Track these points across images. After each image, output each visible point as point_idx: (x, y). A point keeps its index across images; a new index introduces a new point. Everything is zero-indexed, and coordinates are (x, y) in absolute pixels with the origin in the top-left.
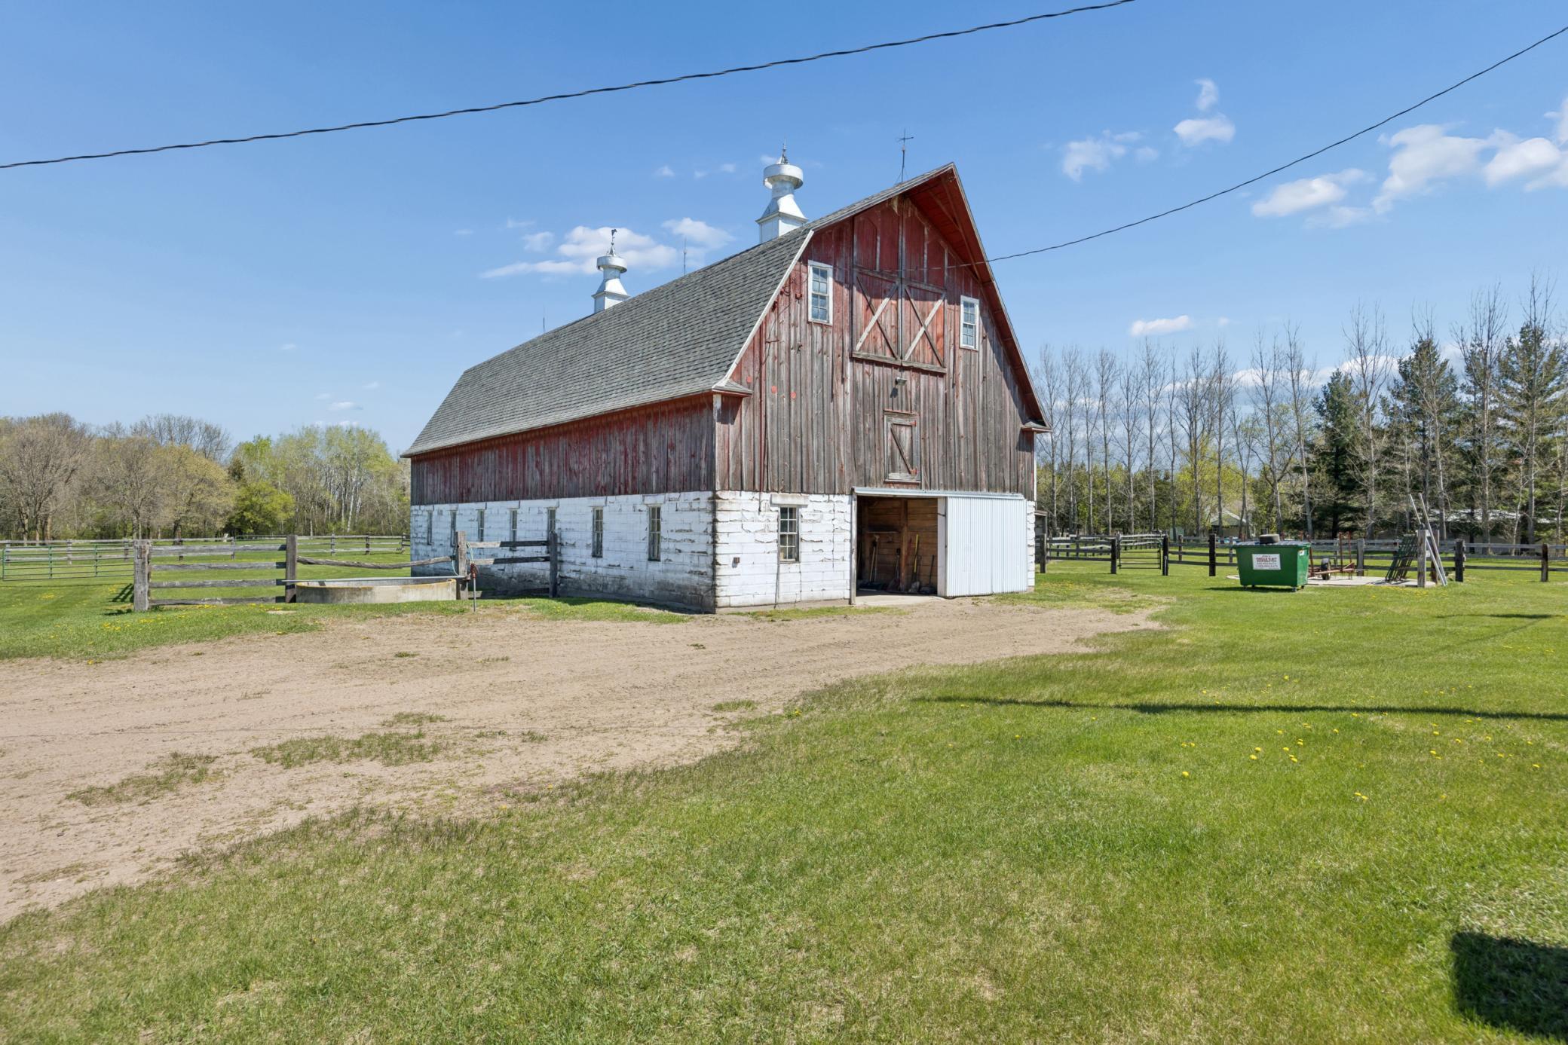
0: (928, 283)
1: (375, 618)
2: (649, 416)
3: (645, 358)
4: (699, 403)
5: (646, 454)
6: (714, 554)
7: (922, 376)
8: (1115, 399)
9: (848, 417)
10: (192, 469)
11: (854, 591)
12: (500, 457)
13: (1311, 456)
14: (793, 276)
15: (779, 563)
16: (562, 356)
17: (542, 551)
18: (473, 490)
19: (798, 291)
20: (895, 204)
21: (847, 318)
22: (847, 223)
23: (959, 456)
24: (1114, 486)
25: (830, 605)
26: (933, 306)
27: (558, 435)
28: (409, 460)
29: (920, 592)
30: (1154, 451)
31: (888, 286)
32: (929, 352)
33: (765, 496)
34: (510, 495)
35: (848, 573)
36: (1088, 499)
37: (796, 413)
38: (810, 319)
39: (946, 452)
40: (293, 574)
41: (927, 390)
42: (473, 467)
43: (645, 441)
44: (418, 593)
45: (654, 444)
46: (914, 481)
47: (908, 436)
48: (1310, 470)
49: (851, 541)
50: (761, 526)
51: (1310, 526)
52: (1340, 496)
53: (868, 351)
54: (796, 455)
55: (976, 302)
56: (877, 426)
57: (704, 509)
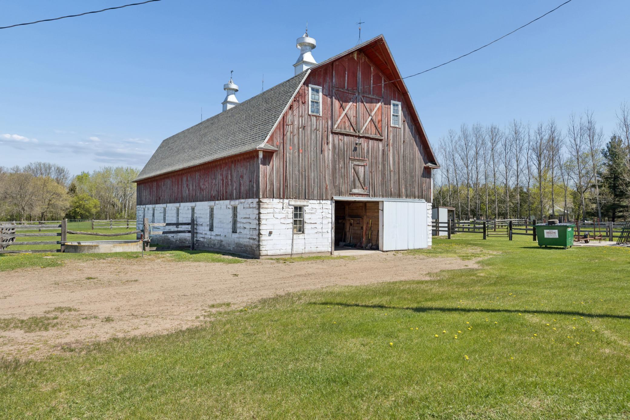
0: (373, 94)
1: (92, 260)
2: (232, 162)
3: (234, 134)
4: (252, 155)
5: (231, 180)
6: (259, 230)
7: (370, 141)
8: (499, 151)
9: (330, 162)
10: (50, 188)
11: (333, 248)
12: (172, 182)
13: (600, 179)
14: (301, 92)
15: (293, 234)
16: (202, 132)
17: (189, 227)
18: (161, 198)
19: (303, 100)
20: (355, 55)
21: (330, 112)
22: (330, 66)
23: (390, 180)
24: (499, 194)
25: (320, 255)
26: (376, 106)
27: (196, 171)
28: (136, 184)
29: (371, 249)
30: (520, 177)
31: (352, 96)
32: (374, 129)
33: (286, 201)
34: (175, 201)
35: (330, 239)
36: (486, 201)
37: (302, 160)
38: (310, 113)
39: (383, 179)
40: (65, 239)
41: (373, 148)
42: (161, 187)
43: (231, 174)
44: (121, 248)
45: (235, 175)
46: (365, 193)
47: (363, 171)
48: (600, 187)
49: (332, 223)
50: (284, 216)
51: (600, 215)
52: (616, 199)
53: (341, 129)
54: (302, 180)
55: (400, 104)
56: (346, 166)
57: (255, 207)
